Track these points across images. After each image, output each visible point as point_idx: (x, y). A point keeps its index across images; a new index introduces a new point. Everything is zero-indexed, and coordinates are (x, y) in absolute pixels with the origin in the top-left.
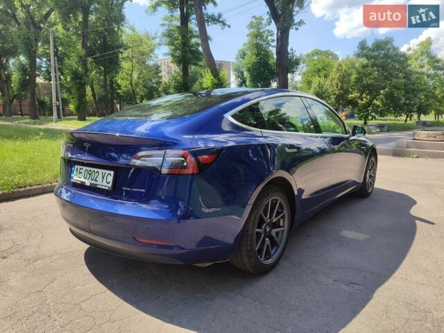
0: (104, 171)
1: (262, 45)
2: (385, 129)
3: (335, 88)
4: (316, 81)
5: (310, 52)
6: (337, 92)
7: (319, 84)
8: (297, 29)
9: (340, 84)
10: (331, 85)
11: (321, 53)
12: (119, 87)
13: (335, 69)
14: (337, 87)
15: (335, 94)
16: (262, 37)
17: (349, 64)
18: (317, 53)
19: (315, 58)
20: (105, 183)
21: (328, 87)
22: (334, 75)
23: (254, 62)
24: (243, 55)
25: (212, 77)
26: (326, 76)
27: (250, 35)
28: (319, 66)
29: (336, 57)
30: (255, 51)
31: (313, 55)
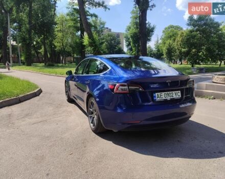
0: (175, 92)
2: (204, 71)
3: (179, 46)
4: (168, 42)
7: (169, 44)
9: (182, 44)
10: (177, 45)
11: (174, 27)
13: (179, 36)
15: (179, 50)
18: (172, 27)
19: (170, 30)
20: (177, 97)
21: (175, 46)
22: (179, 39)
23: (134, 33)
24: (129, 29)
26: (174, 40)
27: (132, 17)
28: (171, 34)
29: (182, 29)
30: (135, 26)
31: (169, 28)
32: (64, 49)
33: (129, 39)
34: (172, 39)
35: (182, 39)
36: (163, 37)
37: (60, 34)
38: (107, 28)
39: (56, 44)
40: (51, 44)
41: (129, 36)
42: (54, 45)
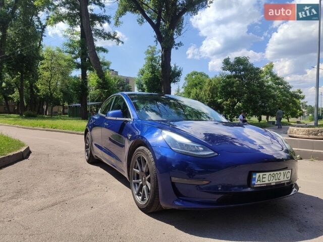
1: (156, 66)
3: (207, 97)
4: (194, 91)
5: (190, 73)
6: (209, 100)
7: (196, 93)
8: (177, 48)
9: (211, 94)
10: (205, 95)
11: (198, 74)
12: (38, 91)
13: (207, 84)
14: (209, 96)
15: (207, 101)
16: (155, 60)
17: (217, 81)
18: (195, 73)
19: (194, 77)
21: (203, 96)
22: (206, 87)
23: (150, 78)
24: (142, 72)
25: (97, 77)
26: (201, 88)
27: (147, 58)
28: (196, 82)
29: (207, 77)
30: (151, 70)
31: (192, 75)
32: (51, 94)
33: (142, 86)
34: (198, 88)
35: (211, 88)
36: (186, 85)
37: (47, 74)
38: (113, 70)
39: (39, 87)
40: (32, 87)
41: (143, 82)
42: (37, 89)
